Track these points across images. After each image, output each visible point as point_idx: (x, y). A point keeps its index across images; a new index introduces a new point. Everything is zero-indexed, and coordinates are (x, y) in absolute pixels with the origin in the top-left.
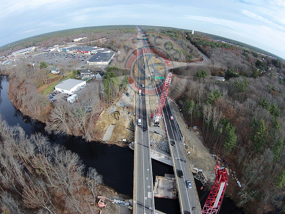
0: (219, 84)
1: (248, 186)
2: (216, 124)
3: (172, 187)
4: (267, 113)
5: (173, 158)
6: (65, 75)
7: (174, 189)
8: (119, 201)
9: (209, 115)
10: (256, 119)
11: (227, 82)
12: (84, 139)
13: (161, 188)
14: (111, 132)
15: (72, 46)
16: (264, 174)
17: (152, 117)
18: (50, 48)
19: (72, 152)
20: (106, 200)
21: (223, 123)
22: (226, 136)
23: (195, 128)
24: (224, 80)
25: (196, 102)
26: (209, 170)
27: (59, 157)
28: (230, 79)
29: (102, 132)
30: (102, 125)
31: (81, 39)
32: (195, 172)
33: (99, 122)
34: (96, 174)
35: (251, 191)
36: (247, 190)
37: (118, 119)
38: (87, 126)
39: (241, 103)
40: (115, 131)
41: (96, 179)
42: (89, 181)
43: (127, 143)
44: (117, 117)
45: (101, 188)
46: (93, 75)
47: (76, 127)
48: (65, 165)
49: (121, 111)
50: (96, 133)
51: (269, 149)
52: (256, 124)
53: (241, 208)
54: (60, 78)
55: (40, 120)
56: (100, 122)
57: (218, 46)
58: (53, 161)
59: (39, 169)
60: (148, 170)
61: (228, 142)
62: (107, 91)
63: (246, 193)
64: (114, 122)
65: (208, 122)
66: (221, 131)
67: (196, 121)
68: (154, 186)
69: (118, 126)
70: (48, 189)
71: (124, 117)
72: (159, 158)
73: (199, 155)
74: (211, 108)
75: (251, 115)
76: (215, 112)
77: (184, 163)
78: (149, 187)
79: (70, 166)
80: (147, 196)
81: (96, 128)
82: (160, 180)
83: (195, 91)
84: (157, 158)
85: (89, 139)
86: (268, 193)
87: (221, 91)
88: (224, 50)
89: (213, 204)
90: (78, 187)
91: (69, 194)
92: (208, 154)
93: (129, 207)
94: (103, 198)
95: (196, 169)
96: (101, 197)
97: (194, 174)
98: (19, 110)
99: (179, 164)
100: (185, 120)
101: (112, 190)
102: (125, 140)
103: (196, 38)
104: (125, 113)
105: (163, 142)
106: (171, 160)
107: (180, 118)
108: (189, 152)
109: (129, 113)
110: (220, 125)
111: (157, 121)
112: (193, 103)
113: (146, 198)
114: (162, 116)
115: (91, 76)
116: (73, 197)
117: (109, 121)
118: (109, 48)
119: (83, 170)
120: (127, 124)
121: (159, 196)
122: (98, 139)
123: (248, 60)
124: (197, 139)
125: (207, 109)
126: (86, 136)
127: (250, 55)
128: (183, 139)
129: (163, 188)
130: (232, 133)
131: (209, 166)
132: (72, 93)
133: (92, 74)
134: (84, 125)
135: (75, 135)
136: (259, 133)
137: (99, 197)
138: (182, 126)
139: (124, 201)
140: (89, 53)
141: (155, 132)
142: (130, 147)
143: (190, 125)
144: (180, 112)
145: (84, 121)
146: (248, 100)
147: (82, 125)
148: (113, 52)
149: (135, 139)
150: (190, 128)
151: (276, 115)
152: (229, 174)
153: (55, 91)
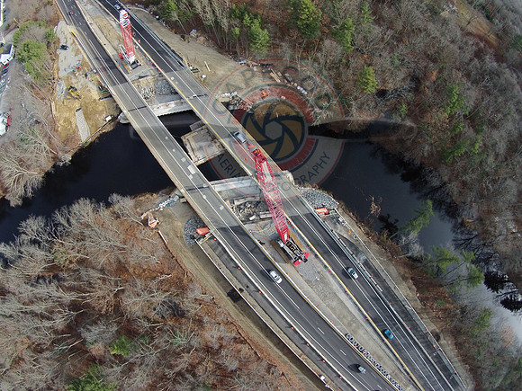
5: (187, 99)
8: (164, 204)
13: (200, 152)
14: (84, 122)
17: (122, 58)
20: (152, 213)
21: (235, 17)
23: (194, 33)
29: (74, 132)
30: (66, 124)
33: (61, 124)
37: (79, 97)
38: (50, 143)
40: (87, 117)
43: (114, 119)
50: (66, 141)
56: (61, 122)
60: (167, 138)
61: (255, 44)
64: (77, 104)
66: (238, 33)
67: (188, 25)
69: (87, 107)
71: (85, 87)
72: (168, 109)
73: (221, 72)
78: (183, 160)
80: (189, 173)
81: (63, 135)
82: (189, 139)
84: (164, 111)
85: (68, 158)
92: (232, 64)
93: (182, 200)
96: (145, 215)
100: (171, 28)
101: (147, 196)
102: (109, 118)
104: (83, 80)
105: (160, 83)
106: (186, 103)
107: (163, 30)
108: (204, 76)
109: (86, 76)
111: (132, 59)
113: (190, 177)
117: (71, 109)
120: (95, 94)
121: (202, 161)
124: (206, 49)
126: (62, 159)
128: (186, 62)
129: (200, 148)
130: (256, 27)
138: (173, 41)
142: (122, 122)
143: (183, 34)
145: (44, 145)
149: (122, 108)
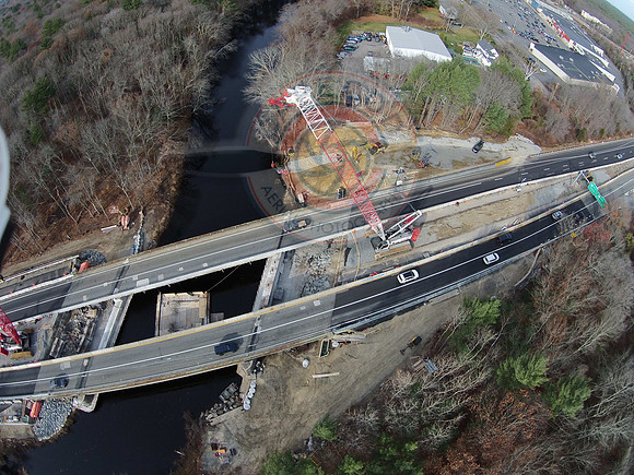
95: (252, 391)
113: (135, 277)
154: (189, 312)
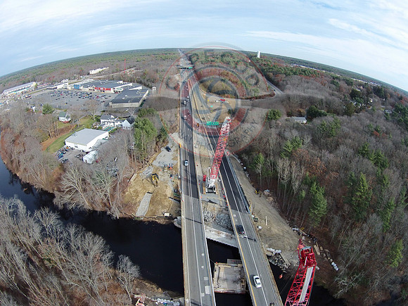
0: (298, 127)
1: (348, 268)
2: (296, 185)
3: (239, 277)
4: (370, 164)
6: (78, 123)
7: (242, 279)
8: (165, 301)
9: (286, 172)
10: (353, 175)
11: (310, 125)
12: (109, 215)
13: (223, 279)
14: (148, 204)
15: (88, 81)
16: (370, 250)
17: (204, 180)
18: (56, 84)
19: (95, 234)
20: (146, 300)
21: (306, 184)
22: (311, 201)
23: (267, 192)
24: (305, 122)
25: (267, 156)
26: (291, 250)
27: (75, 242)
28: (314, 120)
29: (135, 204)
30: (134, 194)
31: (100, 70)
32: (270, 254)
33: (130, 191)
34: (129, 263)
35: (353, 274)
36: (348, 274)
37: (156, 185)
38: (112, 196)
39: (330, 152)
40: (152, 202)
41: (130, 270)
42: (121, 275)
43: (171, 218)
44: (155, 183)
45: (138, 283)
46: (119, 123)
47: (97, 198)
48: (85, 254)
49: (160, 173)
50: (126, 205)
51: (374, 215)
52: (353, 181)
53: (341, 299)
54: (72, 128)
55: (46, 189)
56: (132, 190)
57: (295, 73)
58: (68, 247)
59: (49, 260)
60: (203, 255)
61: (314, 209)
62: (139, 146)
63: (346, 279)
64: (151, 189)
65: (285, 182)
66: (304, 195)
67: (267, 183)
68: (213, 277)
69: (157, 195)
70: (63, 288)
71: (165, 182)
72: (217, 237)
73: (275, 230)
74: (288, 163)
75: (347, 169)
76: (294, 168)
77: (253, 242)
78: (206, 279)
79: (92, 254)
80: (204, 291)
81: (126, 199)
82: (221, 268)
83: (265, 140)
84: (214, 237)
85: (117, 215)
86: (377, 274)
87: (302, 137)
88: (303, 79)
89: (298, 298)
90: (106, 284)
91: (93, 294)
92: (287, 228)
94: (141, 297)
95: (271, 250)
96: (139, 296)
97: (269, 257)
98: (16, 175)
99: (247, 245)
100: (251, 182)
101: (154, 286)
102: (167, 215)
103: (264, 63)
104: (167, 177)
105: (222, 215)
106: (235, 239)
107: (245, 179)
108: (260, 227)
109: (171, 176)
110: (303, 186)
111: (212, 185)
112: (262, 157)
113: (202, 295)
114: (219, 177)
115: (116, 124)
116: (100, 297)
117: (144, 188)
118: (140, 83)
119: (111, 260)
120: (169, 192)
121: (221, 290)
122: (129, 214)
123: (339, 90)
124: (271, 208)
125: (282, 164)
126: (112, 210)
127: (342, 84)
128: (251, 209)
129: (226, 280)
130: (320, 196)
131: (289, 244)
132: (90, 150)
133: (117, 121)
134: (109, 195)
135: (96, 209)
136: (358, 194)
137: (136, 296)
138: (248, 190)
139: (172, 300)
140: (112, 91)
141: (210, 201)
142: (176, 224)
143: (259, 189)
144: (245, 170)
145: (108, 189)
146: (342, 147)
147: (105, 195)
148: (145, 88)
149: (182, 213)
150: (260, 192)
151: (383, 166)
152: (319, 254)
153: (65, 146)
154: (226, 273)
